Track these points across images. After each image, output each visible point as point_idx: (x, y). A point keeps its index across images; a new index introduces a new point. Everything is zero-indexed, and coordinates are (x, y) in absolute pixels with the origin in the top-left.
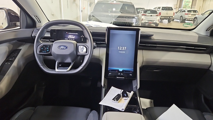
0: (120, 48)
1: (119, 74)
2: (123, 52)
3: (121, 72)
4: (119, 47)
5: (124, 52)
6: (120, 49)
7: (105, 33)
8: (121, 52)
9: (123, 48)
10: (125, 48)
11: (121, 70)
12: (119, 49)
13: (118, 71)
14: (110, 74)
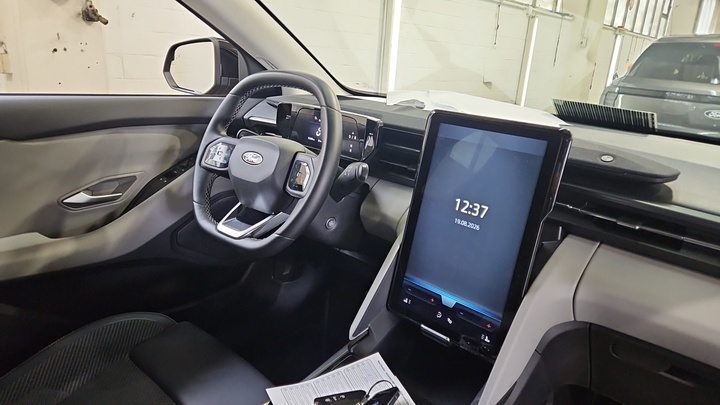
0: (462, 205)
1: (439, 315)
2: (471, 225)
3: (446, 310)
4: (458, 200)
5: (477, 228)
6: (463, 210)
7: (423, 132)
8: (465, 223)
9: (477, 210)
10: (481, 210)
11: (449, 300)
12: (460, 208)
13: (438, 299)
14: (406, 301)
